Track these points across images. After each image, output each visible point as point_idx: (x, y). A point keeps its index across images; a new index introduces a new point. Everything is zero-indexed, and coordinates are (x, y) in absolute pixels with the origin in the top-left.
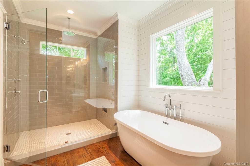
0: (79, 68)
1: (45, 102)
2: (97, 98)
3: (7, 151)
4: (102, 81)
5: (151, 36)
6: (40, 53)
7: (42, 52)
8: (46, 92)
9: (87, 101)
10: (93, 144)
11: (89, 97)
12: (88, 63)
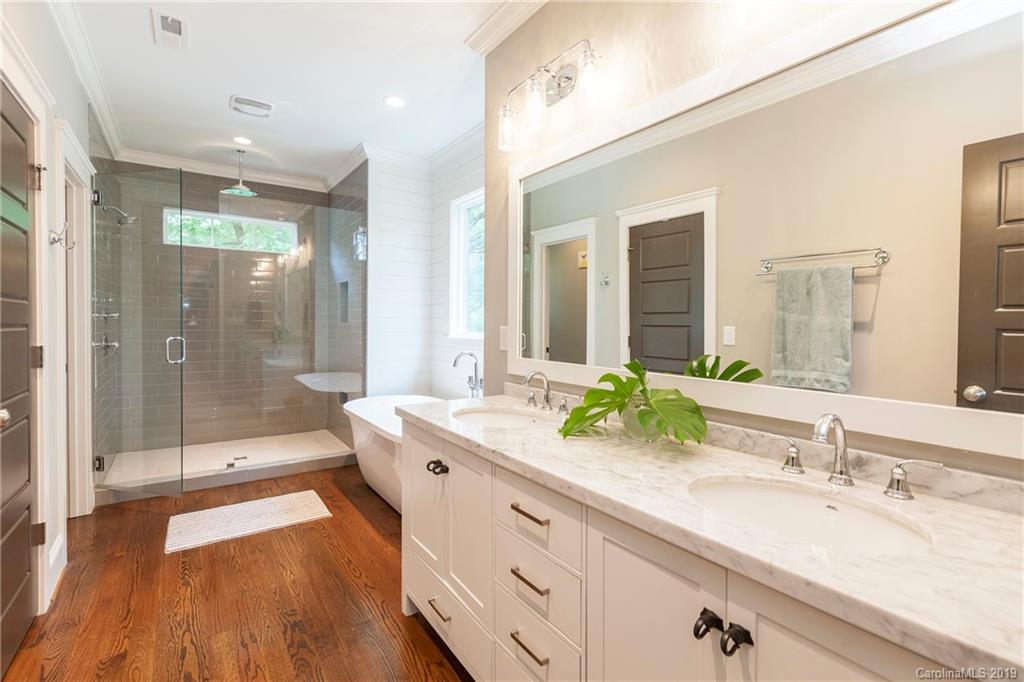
0: (289, 275)
1: (179, 361)
2: (329, 371)
3: (98, 469)
4: (339, 318)
5: (454, 203)
6: (165, 242)
7: (171, 238)
8: (182, 342)
9: (304, 379)
10: (297, 475)
11: (311, 370)
12: (310, 262)
